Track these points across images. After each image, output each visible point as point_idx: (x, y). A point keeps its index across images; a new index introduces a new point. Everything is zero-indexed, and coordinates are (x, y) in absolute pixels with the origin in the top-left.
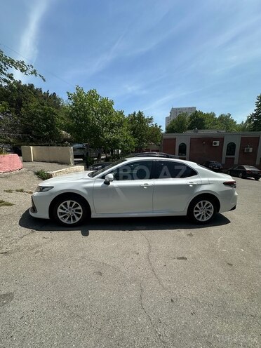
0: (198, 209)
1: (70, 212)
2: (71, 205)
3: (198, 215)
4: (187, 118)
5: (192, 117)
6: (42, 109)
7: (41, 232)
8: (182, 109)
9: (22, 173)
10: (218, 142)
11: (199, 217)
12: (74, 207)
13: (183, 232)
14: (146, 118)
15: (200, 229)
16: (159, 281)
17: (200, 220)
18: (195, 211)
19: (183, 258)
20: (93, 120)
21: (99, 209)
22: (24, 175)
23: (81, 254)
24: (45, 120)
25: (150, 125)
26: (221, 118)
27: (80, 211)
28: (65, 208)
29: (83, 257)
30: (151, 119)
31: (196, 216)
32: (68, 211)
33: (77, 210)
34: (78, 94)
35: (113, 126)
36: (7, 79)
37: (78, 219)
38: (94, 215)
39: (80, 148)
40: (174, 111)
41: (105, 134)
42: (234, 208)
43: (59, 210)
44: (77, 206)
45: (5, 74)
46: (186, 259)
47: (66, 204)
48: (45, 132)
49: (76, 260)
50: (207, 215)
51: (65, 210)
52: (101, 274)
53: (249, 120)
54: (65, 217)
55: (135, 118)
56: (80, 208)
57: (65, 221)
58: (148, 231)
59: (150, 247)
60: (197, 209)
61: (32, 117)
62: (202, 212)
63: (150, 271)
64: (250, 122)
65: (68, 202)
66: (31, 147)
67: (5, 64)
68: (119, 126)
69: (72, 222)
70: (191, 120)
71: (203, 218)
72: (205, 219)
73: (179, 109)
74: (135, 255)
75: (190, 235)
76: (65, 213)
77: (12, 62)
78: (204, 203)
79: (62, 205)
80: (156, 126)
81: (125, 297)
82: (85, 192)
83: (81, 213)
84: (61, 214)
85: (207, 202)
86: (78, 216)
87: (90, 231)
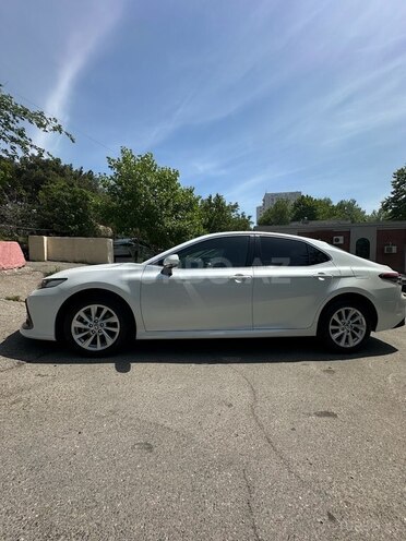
0: (337, 324)
1: (97, 327)
2: (98, 315)
3: (337, 335)
4: (290, 207)
5: (296, 205)
6: (70, 192)
7: (35, 365)
8: (281, 194)
9: (23, 274)
10: (341, 238)
11: (339, 339)
12: (104, 318)
13: (314, 367)
14: (227, 205)
15: (346, 361)
16: (287, 464)
17: (342, 344)
18: (331, 327)
19: (327, 414)
20: (146, 197)
21: (152, 323)
22: (26, 277)
23: (109, 405)
24: (74, 208)
25: (234, 215)
26: (341, 205)
27: (114, 325)
28: (86, 319)
29: (114, 412)
30: (236, 206)
31: (334, 337)
32: (92, 326)
33: (109, 324)
34: (124, 158)
35: (177, 208)
36: (16, 136)
37: (110, 341)
38: (141, 334)
39: (125, 245)
40: (268, 198)
41: (164, 220)
42: (402, 324)
43: (76, 324)
44: (109, 315)
45: (12, 129)
46: (335, 416)
47: (88, 313)
48: (73, 225)
49: (99, 417)
50: (354, 336)
51: (86, 323)
52: (150, 448)
53: (385, 208)
54: (86, 338)
55: (211, 205)
56: (115, 319)
57: (86, 345)
58: (246, 365)
59: (254, 392)
60: (335, 323)
61: (55, 203)
62: (344, 329)
63: (262, 442)
64: (387, 210)
65: (94, 308)
66: (45, 238)
67: (14, 116)
68: (188, 210)
69: (99, 347)
70: (295, 209)
71: (347, 341)
72: (352, 343)
73: (276, 195)
74: (225, 408)
75: (329, 371)
76: (86, 330)
77: (25, 112)
78: (347, 312)
79: (81, 313)
80: (243, 216)
81: (210, 508)
82: (125, 287)
83: (117, 330)
84: (80, 330)
85: (353, 311)
86: (112, 334)
87: (132, 364)
